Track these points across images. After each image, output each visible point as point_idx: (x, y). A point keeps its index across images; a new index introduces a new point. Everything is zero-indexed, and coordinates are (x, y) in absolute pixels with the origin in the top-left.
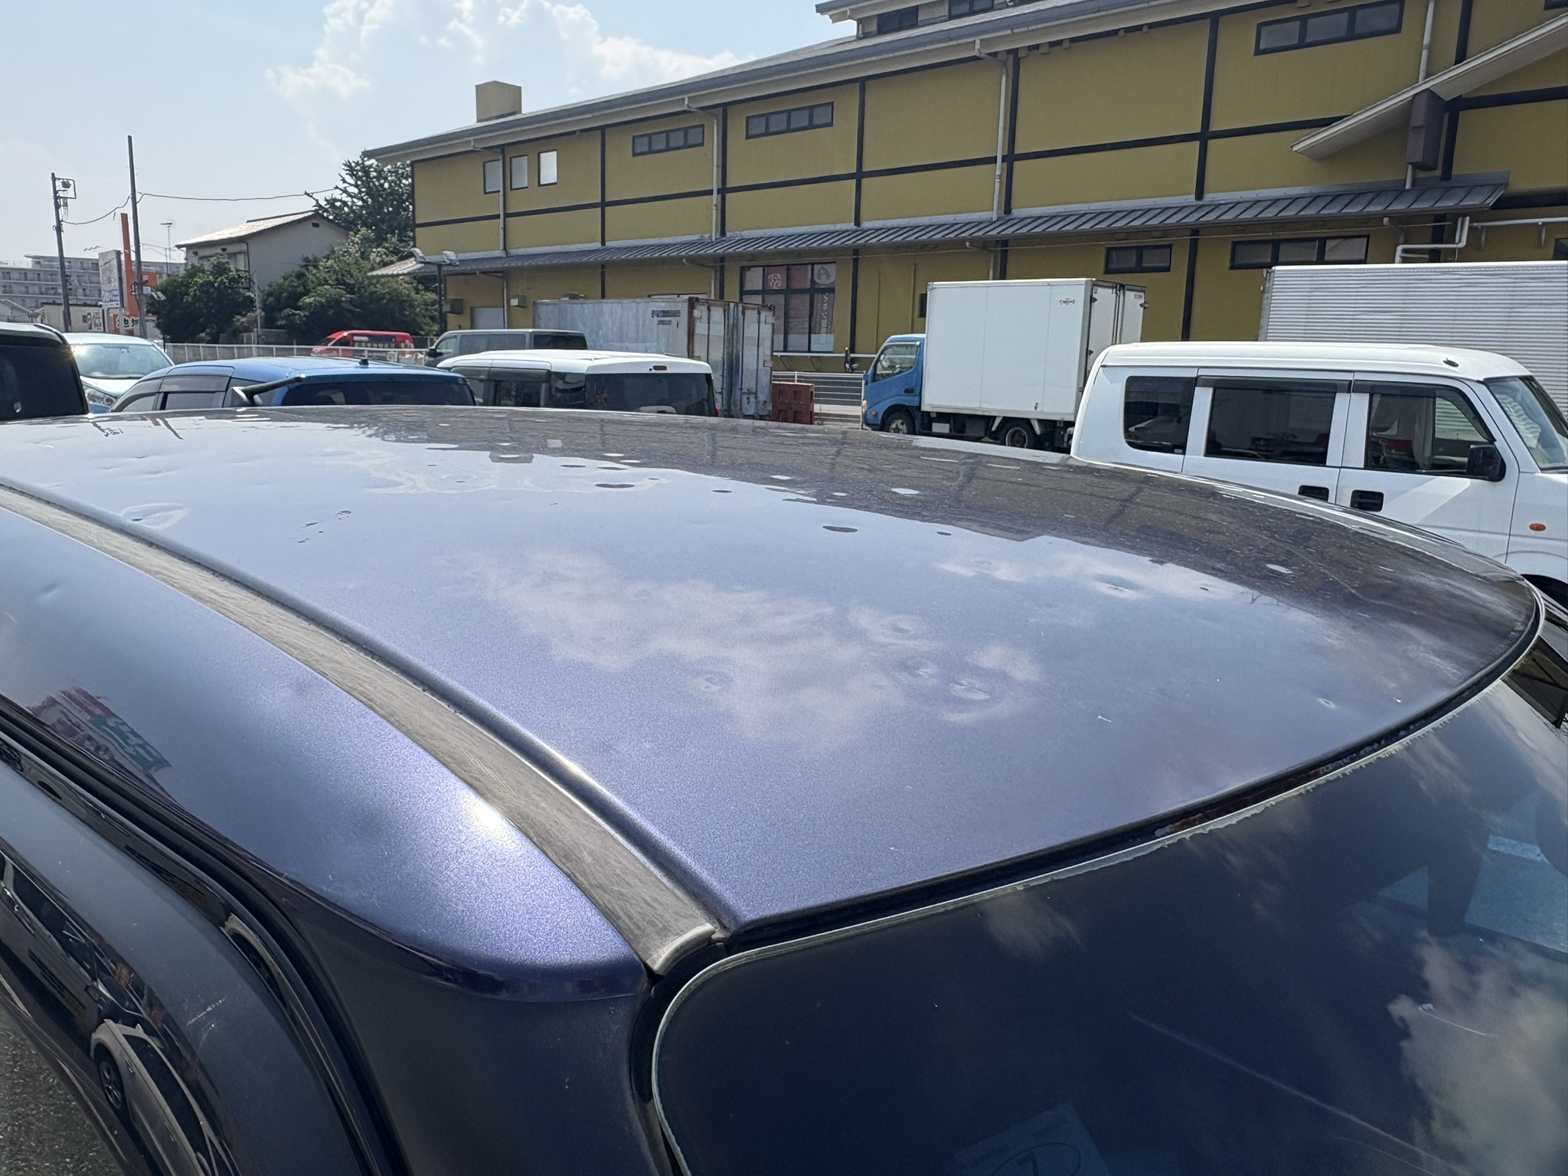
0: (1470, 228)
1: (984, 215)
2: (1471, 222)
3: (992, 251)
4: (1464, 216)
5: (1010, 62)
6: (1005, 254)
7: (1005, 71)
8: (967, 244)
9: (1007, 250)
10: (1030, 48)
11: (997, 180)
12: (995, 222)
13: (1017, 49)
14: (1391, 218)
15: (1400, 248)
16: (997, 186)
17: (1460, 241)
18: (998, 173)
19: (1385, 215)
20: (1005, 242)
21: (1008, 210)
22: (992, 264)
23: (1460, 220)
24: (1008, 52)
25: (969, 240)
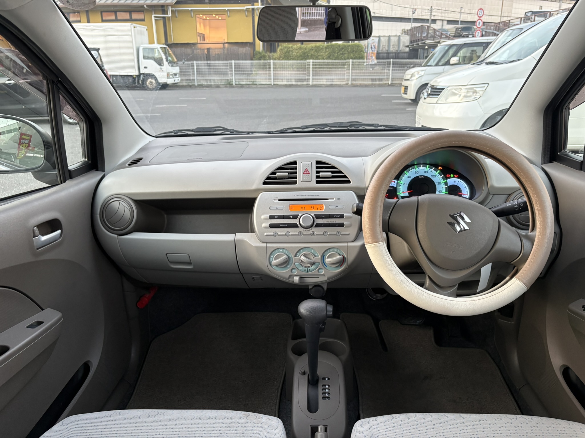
0: (172, 11)
2: (171, 7)
4: (169, 6)
14: (147, 6)
15: (153, 16)
17: (169, 15)
19: (145, 4)
23: (168, 7)
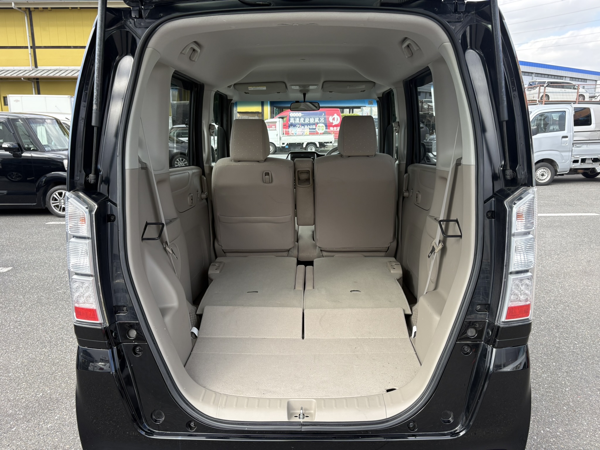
1: (27, 68)
3: (33, 81)
5: (28, 13)
6: (38, 83)
7: (26, 15)
8: (22, 79)
9: (38, 81)
10: (35, 8)
11: (30, 55)
12: (32, 71)
13: (30, 8)
16: (30, 57)
18: (30, 52)
20: (37, 79)
21: (36, 66)
22: (33, 86)
24: (26, 8)
25: (22, 77)
